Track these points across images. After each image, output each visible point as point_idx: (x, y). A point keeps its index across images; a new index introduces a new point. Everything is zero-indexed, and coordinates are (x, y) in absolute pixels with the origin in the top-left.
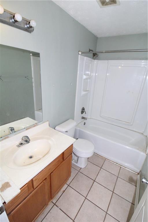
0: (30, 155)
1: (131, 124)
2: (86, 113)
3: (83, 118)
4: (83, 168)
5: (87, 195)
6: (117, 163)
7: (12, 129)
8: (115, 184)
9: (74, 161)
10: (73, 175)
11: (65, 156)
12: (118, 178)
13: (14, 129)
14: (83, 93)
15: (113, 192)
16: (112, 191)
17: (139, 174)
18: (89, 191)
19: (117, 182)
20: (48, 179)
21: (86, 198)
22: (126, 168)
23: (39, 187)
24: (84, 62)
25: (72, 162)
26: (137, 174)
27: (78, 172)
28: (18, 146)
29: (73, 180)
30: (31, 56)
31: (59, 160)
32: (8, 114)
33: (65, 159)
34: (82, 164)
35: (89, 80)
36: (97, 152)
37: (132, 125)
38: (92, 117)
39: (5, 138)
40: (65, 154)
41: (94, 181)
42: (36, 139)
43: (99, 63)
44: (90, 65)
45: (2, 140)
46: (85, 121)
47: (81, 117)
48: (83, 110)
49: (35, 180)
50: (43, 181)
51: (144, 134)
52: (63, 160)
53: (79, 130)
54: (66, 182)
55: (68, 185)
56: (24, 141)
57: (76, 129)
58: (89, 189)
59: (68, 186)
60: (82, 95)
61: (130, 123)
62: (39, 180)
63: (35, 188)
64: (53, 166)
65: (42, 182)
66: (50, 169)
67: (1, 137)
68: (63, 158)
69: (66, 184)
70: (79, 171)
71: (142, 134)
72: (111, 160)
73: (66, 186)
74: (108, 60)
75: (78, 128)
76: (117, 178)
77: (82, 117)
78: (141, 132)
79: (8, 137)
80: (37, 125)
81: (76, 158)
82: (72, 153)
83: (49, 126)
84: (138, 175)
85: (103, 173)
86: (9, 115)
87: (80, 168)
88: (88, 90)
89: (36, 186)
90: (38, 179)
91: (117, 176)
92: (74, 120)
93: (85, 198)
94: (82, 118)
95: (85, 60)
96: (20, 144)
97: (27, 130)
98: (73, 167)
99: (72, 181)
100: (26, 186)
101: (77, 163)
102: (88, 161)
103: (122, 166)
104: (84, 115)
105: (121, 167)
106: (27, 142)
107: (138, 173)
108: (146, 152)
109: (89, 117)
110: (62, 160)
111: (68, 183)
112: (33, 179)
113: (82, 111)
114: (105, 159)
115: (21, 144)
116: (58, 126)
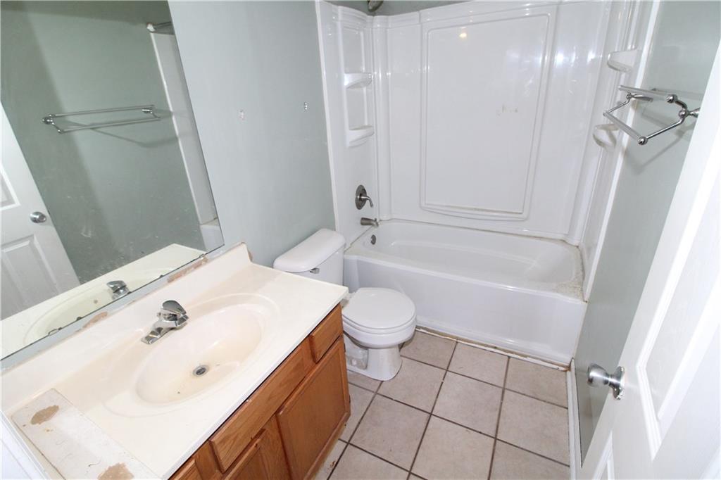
0: (197, 365)
1: (525, 215)
2: (372, 205)
3: (366, 222)
4: (389, 381)
5: (414, 462)
6: (495, 348)
7: (118, 288)
8: (497, 413)
9: (354, 363)
10: (357, 408)
11: (320, 347)
12: (507, 392)
13: (124, 287)
14: (352, 136)
15: (496, 439)
16: (493, 435)
17: (569, 368)
18: (419, 448)
19: (504, 404)
20: (272, 434)
21: (410, 473)
22: (525, 359)
23: (240, 463)
24: (339, 24)
25: (348, 366)
26: (563, 369)
27: (374, 397)
28: (149, 339)
29: (359, 423)
30: (152, 35)
31: (298, 365)
32: (86, 233)
33: (319, 356)
34: (383, 368)
35: (365, 90)
36: (425, 321)
37: (526, 219)
38: (395, 216)
39: (95, 321)
40: (316, 340)
41: (431, 414)
42: (208, 308)
43: (390, 26)
44: (362, 34)
45: (85, 327)
46: (374, 231)
47: (359, 221)
48: (361, 195)
49: (223, 441)
50: (253, 440)
51: (569, 241)
52: (314, 361)
53: (358, 261)
54: (339, 432)
55: (348, 443)
56: (165, 318)
57: (344, 260)
58: (418, 443)
59: (346, 447)
60: (348, 144)
61: (520, 213)
62: (235, 439)
63: (226, 468)
64: (281, 385)
65: (249, 445)
66: (270, 398)
67: (79, 319)
68: (313, 356)
69: (339, 441)
70: (377, 393)
71: (564, 241)
72: (474, 340)
73: (338, 447)
74: (418, 10)
75: (354, 258)
76: (503, 392)
77: (363, 219)
78: (560, 237)
79: (105, 315)
80: (206, 261)
81: (360, 353)
82: (342, 336)
83: (251, 259)
84: (568, 372)
85: (454, 385)
86: (90, 235)
87: (378, 383)
88: (366, 124)
89: (231, 462)
90: (232, 437)
91: (502, 385)
92: (334, 229)
93: (408, 473)
94: (362, 224)
95: (340, 17)
96: (152, 333)
97: (170, 281)
98: (353, 382)
99: (358, 426)
100: (192, 468)
101: (366, 368)
102: (401, 356)
103: (512, 353)
104: (366, 211)
105: (509, 357)
106: (176, 319)
107: (567, 365)
108: (583, 297)
109: (384, 217)
110: (311, 361)
111: (345, 435)
112: (213, 440)
113: (357, 198)
114: (455, 342)
115: (159, 331)
116: (283, 255)
